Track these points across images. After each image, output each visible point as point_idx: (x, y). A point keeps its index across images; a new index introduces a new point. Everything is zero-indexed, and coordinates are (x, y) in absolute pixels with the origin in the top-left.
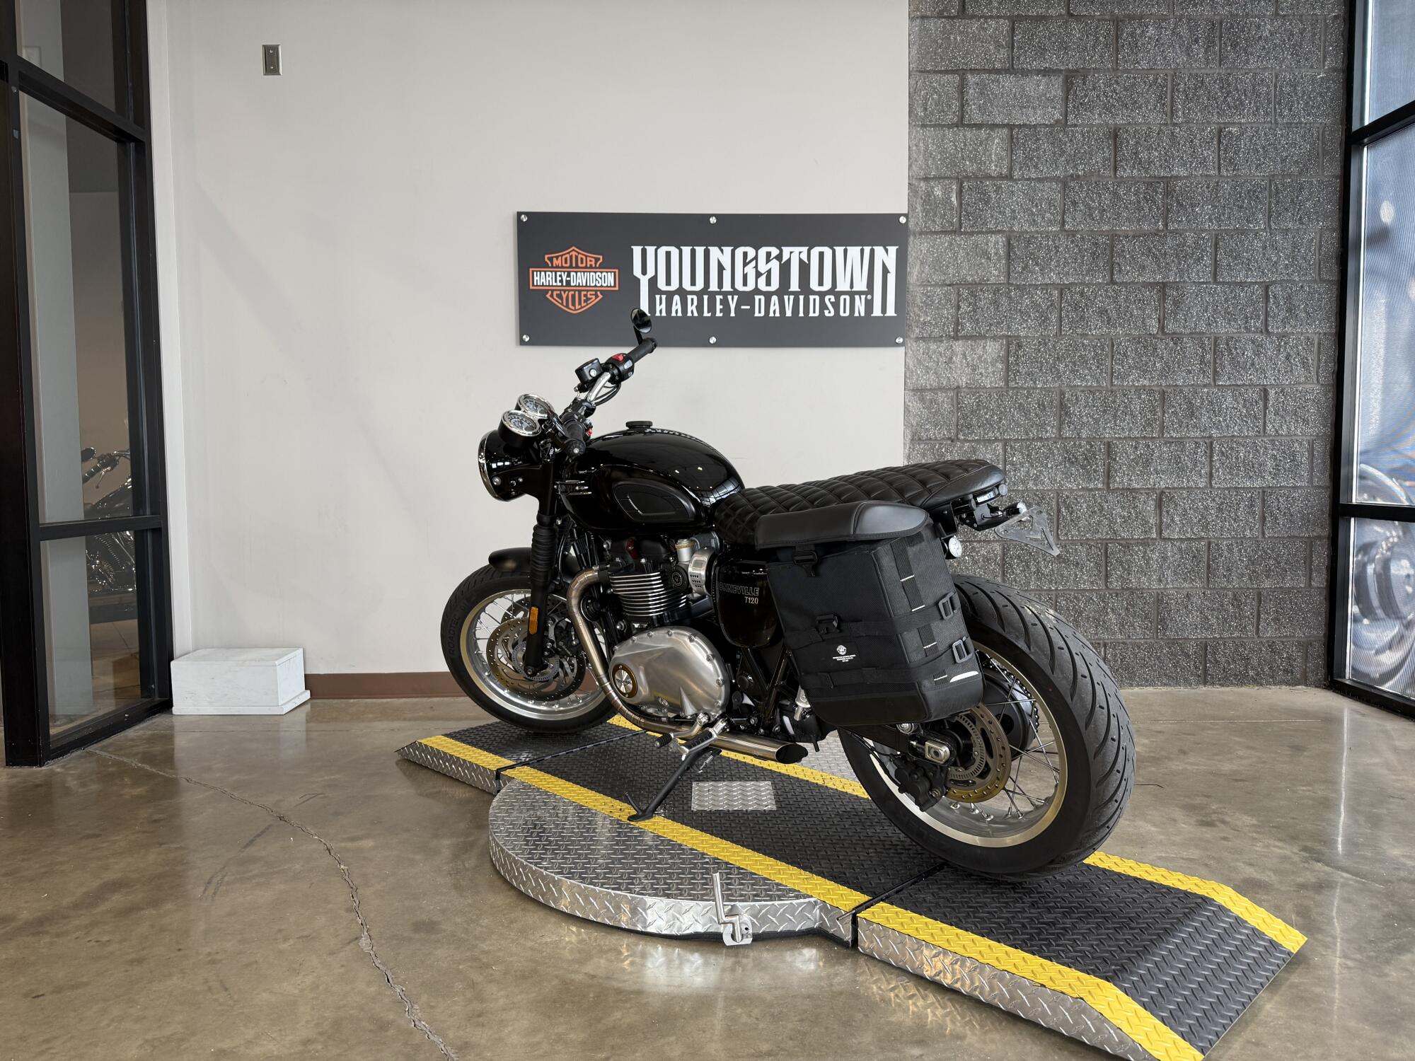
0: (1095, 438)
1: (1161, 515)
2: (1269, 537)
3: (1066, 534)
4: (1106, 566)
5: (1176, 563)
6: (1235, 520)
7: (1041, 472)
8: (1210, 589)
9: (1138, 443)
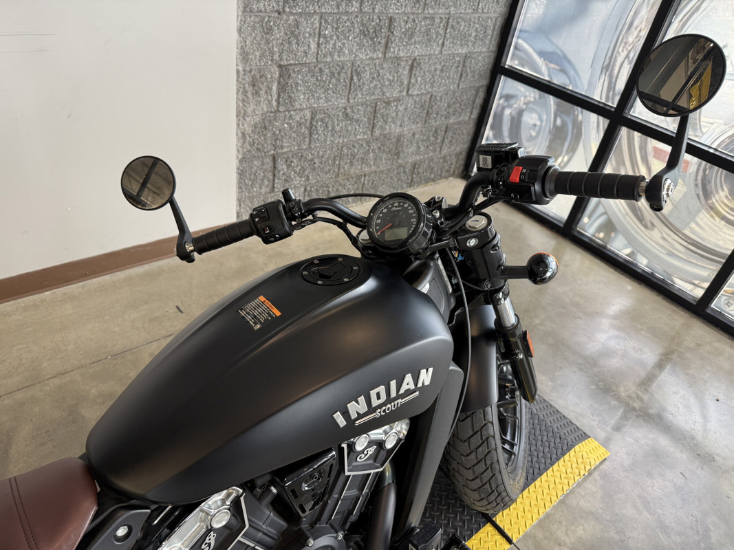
0: (383, 13)
1: (410, 77)
2: (462, 88)
3: (354, 98)
4: (374, 120)
5: (411, 112)
6: (448, 78)
7: (344, 44)
8: (424, 127)
9: (408, 18)
